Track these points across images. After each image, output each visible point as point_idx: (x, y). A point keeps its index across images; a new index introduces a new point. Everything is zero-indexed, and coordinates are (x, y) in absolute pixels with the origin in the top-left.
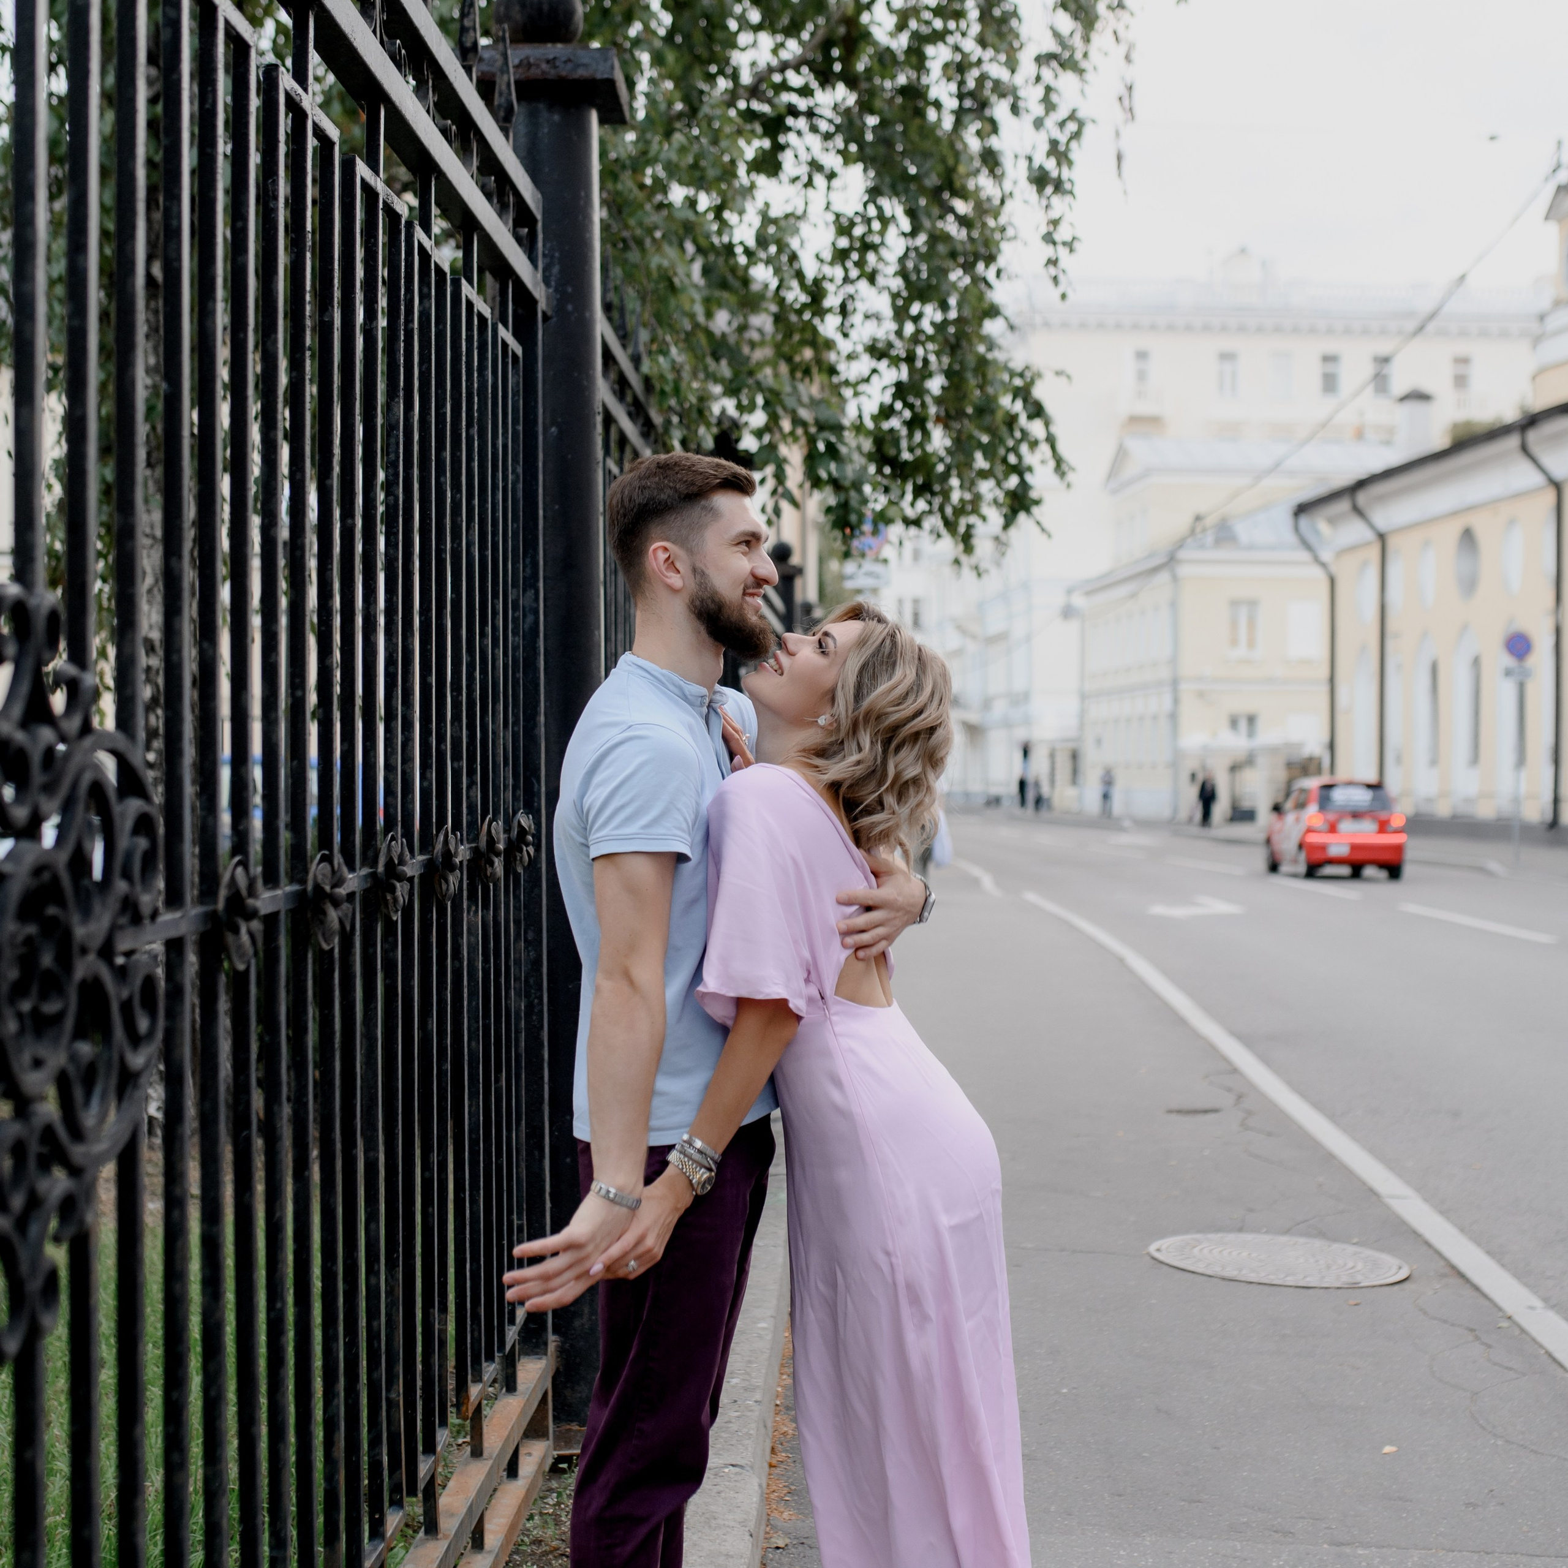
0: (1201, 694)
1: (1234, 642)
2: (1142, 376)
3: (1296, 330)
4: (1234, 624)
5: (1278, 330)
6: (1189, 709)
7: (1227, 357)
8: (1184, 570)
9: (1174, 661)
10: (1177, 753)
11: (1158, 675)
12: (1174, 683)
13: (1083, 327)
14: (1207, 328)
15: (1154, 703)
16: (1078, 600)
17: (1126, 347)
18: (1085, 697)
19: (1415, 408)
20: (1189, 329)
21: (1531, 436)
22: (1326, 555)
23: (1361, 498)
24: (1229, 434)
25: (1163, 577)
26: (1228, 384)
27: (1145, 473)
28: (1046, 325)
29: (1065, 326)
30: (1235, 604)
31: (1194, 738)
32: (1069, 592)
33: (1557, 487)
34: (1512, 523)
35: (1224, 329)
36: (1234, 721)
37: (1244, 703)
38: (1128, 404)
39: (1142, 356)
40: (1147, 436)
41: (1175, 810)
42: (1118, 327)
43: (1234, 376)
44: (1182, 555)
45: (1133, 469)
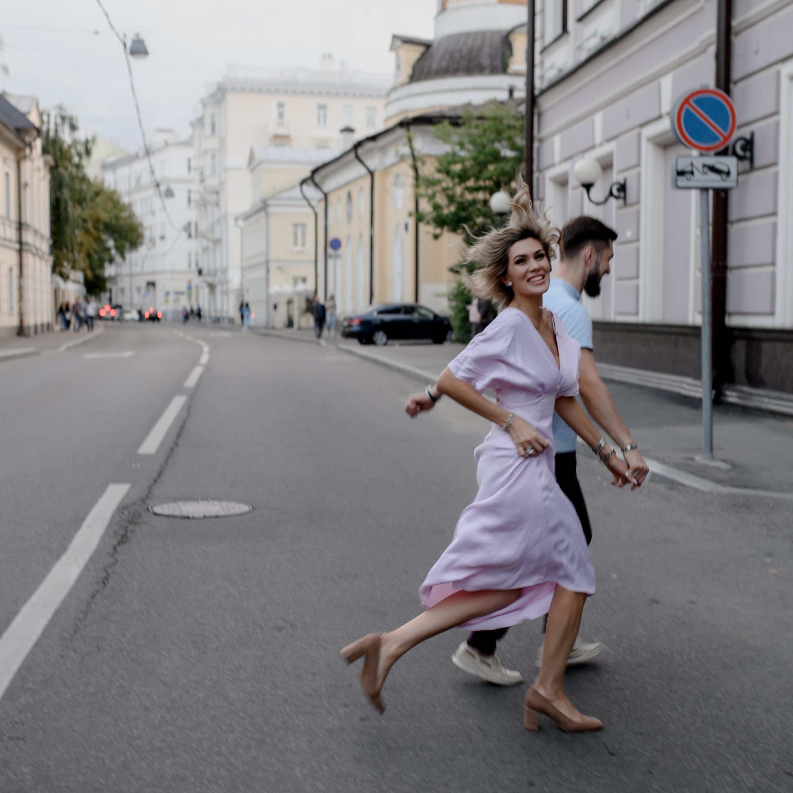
0: (279, 268)
1: (296, 243)
2: (281, 115)
3: (354, 95)
4: (296, 236)
5: (346, 94)
6: (274, 274)
7: (322, 107)
8: (271, 210)
9: (267, 253)
10: (268, 296)
11: (263, 259)
12: (267, 263)
13: (252, 90)
14: (312, 93)
15: (262, 272)
16: (241, 223)
17: (273, 101)
18: (243, 269)
19: (348, 135)
20: (303, 93)
21: (360, 151)
22: (314, 203)
23: (317, 178)
24: (322, 145)
25: (263, 214)
26: (322, 120)
27: (259, 164)
28: (234, 89)
29: (243, 90)
30: (296, 225)
31: (274, 289)
32: (236, 219)
33: (372, 174)
34: (361, 189)
35: (320, 93)
36: (295, 280)
37: (300, 273)
38: (273, 129)
39: (281, 105)
40: (282, 145)
41: (268, 322)
42: (269, 91)
43: (325, 116)
44: (270, 202)
45: (256, 162)
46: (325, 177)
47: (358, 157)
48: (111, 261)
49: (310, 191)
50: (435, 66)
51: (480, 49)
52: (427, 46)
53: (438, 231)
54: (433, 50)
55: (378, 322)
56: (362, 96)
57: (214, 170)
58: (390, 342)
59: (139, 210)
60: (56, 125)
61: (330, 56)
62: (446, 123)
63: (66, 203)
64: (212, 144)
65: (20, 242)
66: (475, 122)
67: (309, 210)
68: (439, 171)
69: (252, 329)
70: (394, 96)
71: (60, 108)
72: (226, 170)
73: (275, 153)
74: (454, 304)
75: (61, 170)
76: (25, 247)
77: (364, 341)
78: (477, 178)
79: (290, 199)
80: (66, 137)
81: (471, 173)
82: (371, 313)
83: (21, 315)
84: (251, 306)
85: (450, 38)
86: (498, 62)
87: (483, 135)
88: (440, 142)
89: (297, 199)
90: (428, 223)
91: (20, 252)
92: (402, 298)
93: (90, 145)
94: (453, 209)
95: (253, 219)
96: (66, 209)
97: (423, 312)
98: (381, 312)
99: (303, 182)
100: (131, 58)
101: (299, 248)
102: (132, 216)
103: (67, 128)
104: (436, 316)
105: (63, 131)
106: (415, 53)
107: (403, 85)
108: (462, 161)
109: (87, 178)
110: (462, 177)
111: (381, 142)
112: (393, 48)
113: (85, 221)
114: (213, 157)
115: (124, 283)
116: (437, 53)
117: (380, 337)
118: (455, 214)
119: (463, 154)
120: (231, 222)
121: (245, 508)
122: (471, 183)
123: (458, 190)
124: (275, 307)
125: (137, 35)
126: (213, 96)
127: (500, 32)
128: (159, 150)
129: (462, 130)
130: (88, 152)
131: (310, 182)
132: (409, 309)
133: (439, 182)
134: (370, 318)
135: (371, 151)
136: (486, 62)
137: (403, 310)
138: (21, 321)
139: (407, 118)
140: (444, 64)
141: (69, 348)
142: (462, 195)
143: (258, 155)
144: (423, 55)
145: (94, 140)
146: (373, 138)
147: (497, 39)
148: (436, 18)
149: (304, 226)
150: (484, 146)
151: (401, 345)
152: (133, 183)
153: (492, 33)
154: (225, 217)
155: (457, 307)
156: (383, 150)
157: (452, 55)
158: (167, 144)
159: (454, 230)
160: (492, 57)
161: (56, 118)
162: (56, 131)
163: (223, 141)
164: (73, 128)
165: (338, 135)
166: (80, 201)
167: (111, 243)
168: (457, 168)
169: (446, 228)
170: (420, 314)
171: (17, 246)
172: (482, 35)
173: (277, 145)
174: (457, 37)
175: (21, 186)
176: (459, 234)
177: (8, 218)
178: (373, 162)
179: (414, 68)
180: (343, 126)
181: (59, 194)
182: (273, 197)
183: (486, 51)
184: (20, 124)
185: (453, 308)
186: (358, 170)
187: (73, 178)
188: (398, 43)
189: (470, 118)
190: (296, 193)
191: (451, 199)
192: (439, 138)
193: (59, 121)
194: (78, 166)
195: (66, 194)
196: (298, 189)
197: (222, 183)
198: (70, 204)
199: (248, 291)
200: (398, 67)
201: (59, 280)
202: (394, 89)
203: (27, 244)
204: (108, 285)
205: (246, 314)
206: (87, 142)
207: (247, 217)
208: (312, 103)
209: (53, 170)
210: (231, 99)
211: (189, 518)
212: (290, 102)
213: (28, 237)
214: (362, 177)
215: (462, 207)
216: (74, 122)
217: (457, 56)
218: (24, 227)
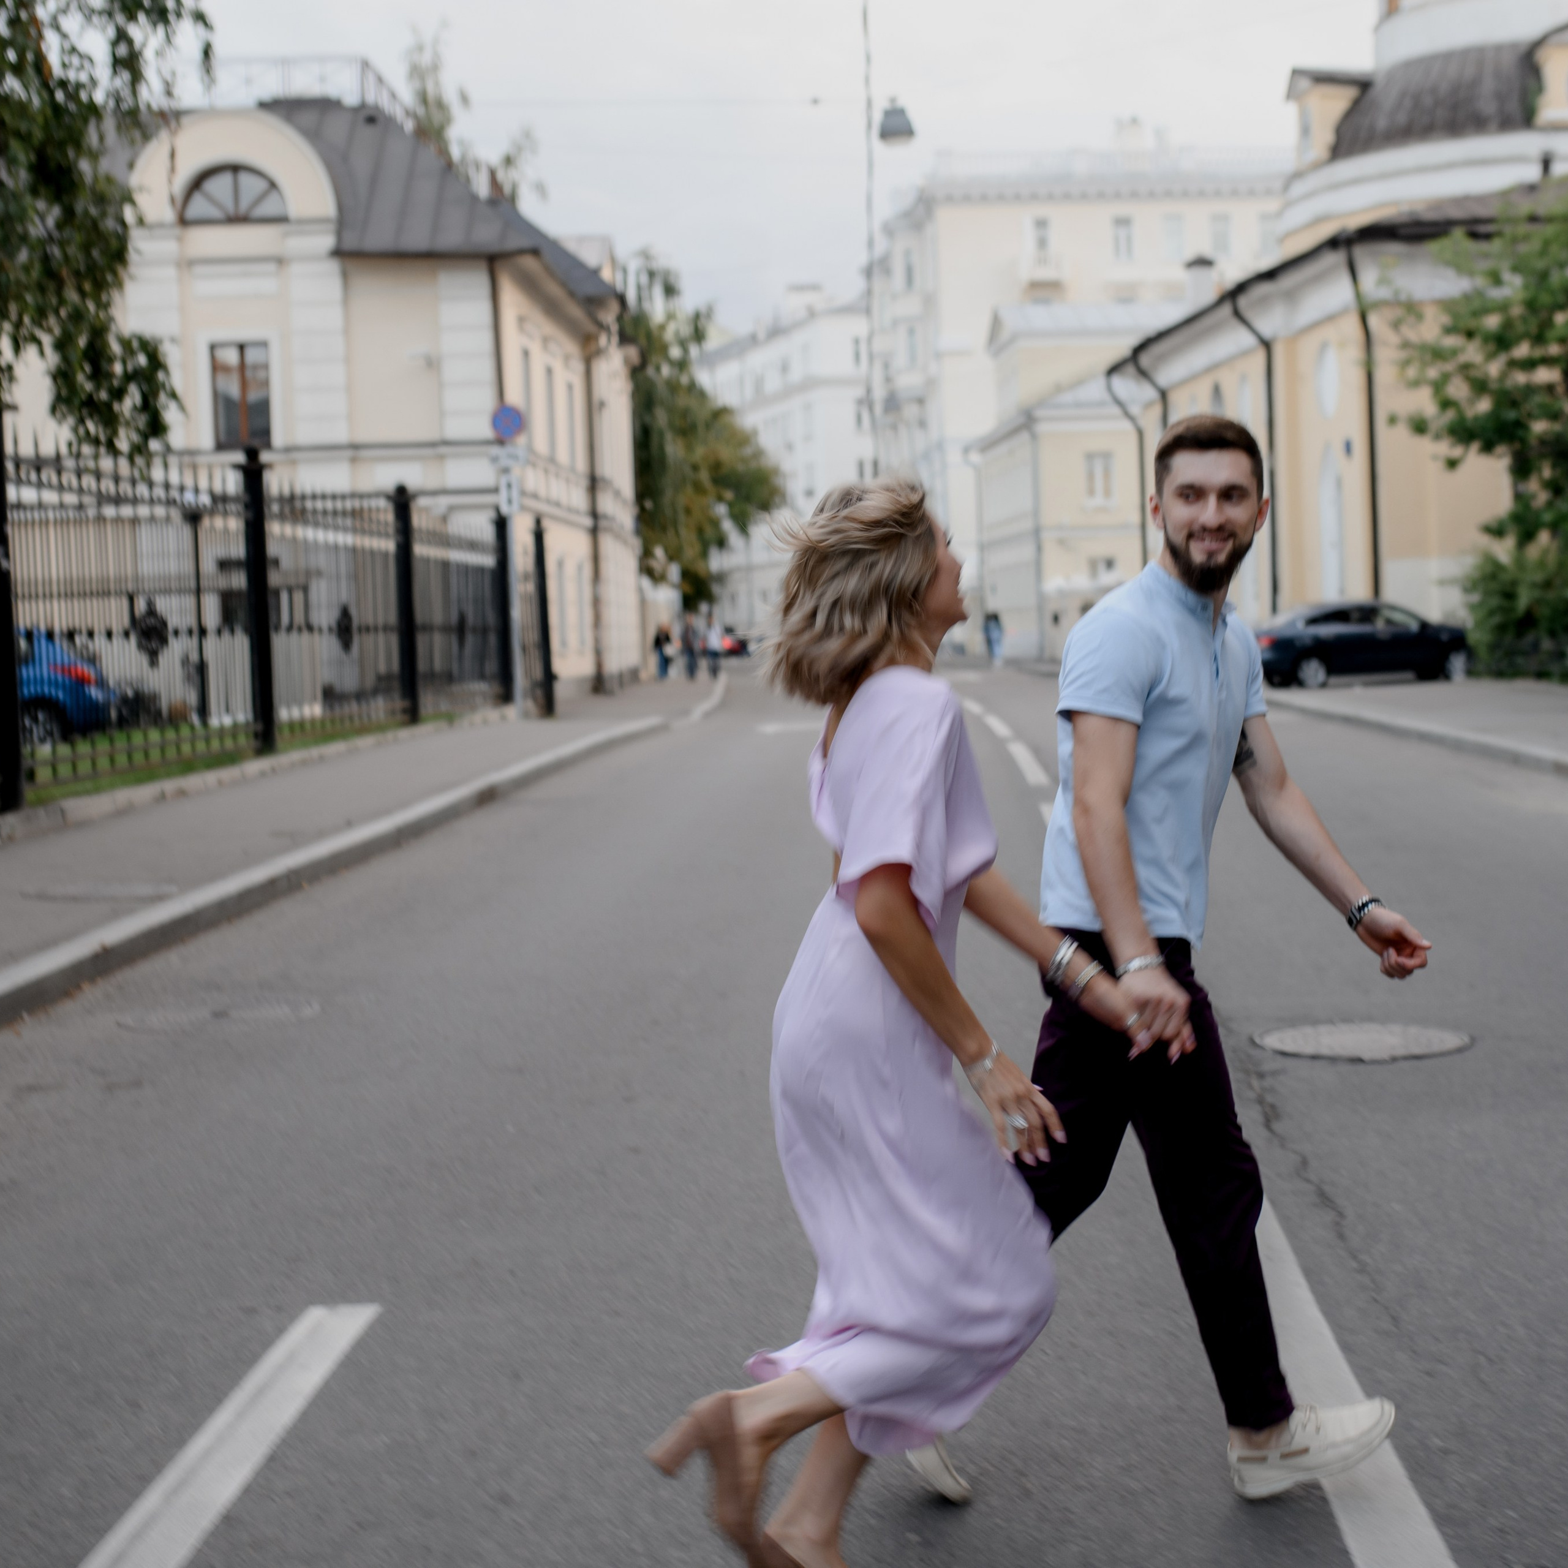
0: (1061, 542)
1: (1091, 492)
2: (1042, 243)
3: (1185, 194)
4: (1091, 476)
5: (1168, 194)
6: (1052, 555)
7: (1123, 222)
8: (1042, 428)
9: (1036, 512)
10: (1041, 599)
11: (1027, 525)
12: (1037, 532)
13: (984, 198)
14: (1101, 196)
15: (1026, 552)
16: (975, 457)
17: (1026, 216)
18: (983, 548)
19: (1201, 272)
20: (1084, 197)
21: (1243, 301)
22: (1135, 410)
23: (1145, 360)
24: (1126, 295)
25: (1025, 436)
26: (1124, 248)
27: (1014, 338)
28: (949, 199)
29: (967, 199)
30: (1090, 457)
31: (1054, 583)
32: (966, 450)
33: (1267, 345)
34: (1243, 378)
35: (1118, 196)
36: (1093, 566)
37: (1101, 548)
38: (1028, 271)
39: (1041, 224)
40: (1046, 301)
41: (1042, 648)
42: (1018, 198)
43: (1129, 240)
44: (1039, 413)
45: (1005, 335)
46: (1162, 358)
47: (1237, 314)
48: (722, 543)
49: (1126, 386)
50: (1382, 123)
51: (1475, 83)
52: (1364, 85)
53: (1457, 452)
54: (1375, 92)
55: (1308, 642)
56: (1202, 194)
57: (913, 358)
58: (1334, 680)
59: (770, 442)
60: (639, 288)
61: (1134, 121)
62: (1458, 233)
63: (661, 435)
64: (909, 306)
65: (594, 514)
66: (1523, 229)
67: (1127, 426)
68: (1448, 330)
69: (1015, 663)
70: (1299, 188)
71: (645, 254)
72: (939, 356)
73: (1040, 316)
74: (1475, 598)
75: (650, 371)
76: (603, 523)
77: (1276, 679)
78: (1539, 339)
79: (1078, 405)
80: (657, 308)
81: (1520, 328)
82: (1292, 623)
83: (598, 653)
84: (1006, 620)
85: (1409, 65)
86: (1514, 107)
87: (1544, 251)
88: (1450, 273)
89: (1101, 404)
90: (1437, 437)
91: (594, 532)
92: (1342, 591)
93: (702, 322)
94: (1484, 405)
95: (1002, 449)
96: (662, 448)
97: (1398, 617)
98: (1313, 621)
99: (1114, 370)
100: (878, 145)
101: (1099, 500)
102: (759, 453)
103: (658, 292)
104: (1424, 626)
105: (651, 298)
106: (1338, 101)
107: (1317, 166)
108: (1503, 307)
109: (697, 385)
110: (1501, 341)
111: (1287, 281)
112: (1292, 94)
113: (695, 468)
114: (911, 332)
115: (738, 585)
116: (1386, 98)
117: (1313, 670)
118: (1494, 414)
119: (1497, 294)
120: (954, 456)
121: (1450, 1040)
122: (1522, 350)
123: (1494, 369)
124: (1056, 619)
125: (893, 100)
126: (907, 215)
127: (1513, 46)
128: (797, 325)
129: (1496, 245)
130: (699, 335)
131: (1130, 369)
132: (1367, 613)
133: (1454, 352)
134: (1288, 633)
135: (1264, 301)
136: (1487, 106)
137: (1355, 615)
138: (599, 665)
139: (1343, 231)
140: (1402, 118)
141: (708, 715)
142: (1503, 376)
143: (1012, 322)
144: (1356, 104)
145: (709, 313)
146: (1270, 275)
147: (1509, 62)
148: (1377, 28)
149: (1107, 456)
150: (1544, 276)
151: (1367, 684)
152: (749, 392)
153: (1499, 49)
154: (940, 446)
155: (1481, 604)
156: (1291, 297)
157: (1417, 99)
158: (812, 314)
159: (1488, 447)
160: (1500, 97)
161: (638, 275)
162: (640, 299)
163: (930, 301)
164: (670, 291)
165: (1180, 274)
166: (687, 430)
167: (721, 510)
168: (1492, 322)
169: (1475, 446)
170: (1389, 622)
171: (588, 522)
172: (1477, 55)
173: (1037, 301)
174: (1425, 62)
175: (592, 408)
176: (1500, 457)
177: (573, 469)
178: (1270, 323)
179: (1340, 130)
180: (1190, 254)
181: (648, 419)
182: (1042, 403)
183: (1488, 86)
184: (589, 289)
185: (1472, 608)
186: (1239, 339)
187: (673, 387)
188: (1304, 83)
189: (1512, 221)
190: (1096, 390)
191: (1480, 386)
192: (1448, 263)
193: (644, 279)
194: (682, 365)
195: (661, 418)
196: (1101, 381)
197: (931, 383)
198: (669, 437)
199: (994, 589)
200: (1305, 130)
201: (646, 582)
202: (1298, 175)
203: (605, 517)
204: (716, 589)
205: (995, 634)
206: (697, 317)
207: (988, 444)
208: (1103, 214)
209: (637, 372)
210: (946, 218)
211: (1359, 1060)
212: (1059, 216)
213: (607, 504)
214: (1245, 353)
215: (1508, 399)
216: (672, 280)
217: (1428, 101)
218: (600, 485)
